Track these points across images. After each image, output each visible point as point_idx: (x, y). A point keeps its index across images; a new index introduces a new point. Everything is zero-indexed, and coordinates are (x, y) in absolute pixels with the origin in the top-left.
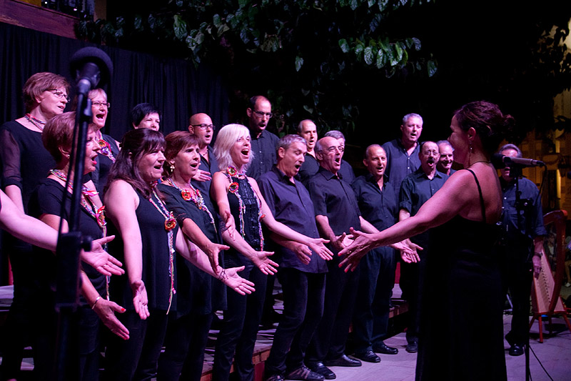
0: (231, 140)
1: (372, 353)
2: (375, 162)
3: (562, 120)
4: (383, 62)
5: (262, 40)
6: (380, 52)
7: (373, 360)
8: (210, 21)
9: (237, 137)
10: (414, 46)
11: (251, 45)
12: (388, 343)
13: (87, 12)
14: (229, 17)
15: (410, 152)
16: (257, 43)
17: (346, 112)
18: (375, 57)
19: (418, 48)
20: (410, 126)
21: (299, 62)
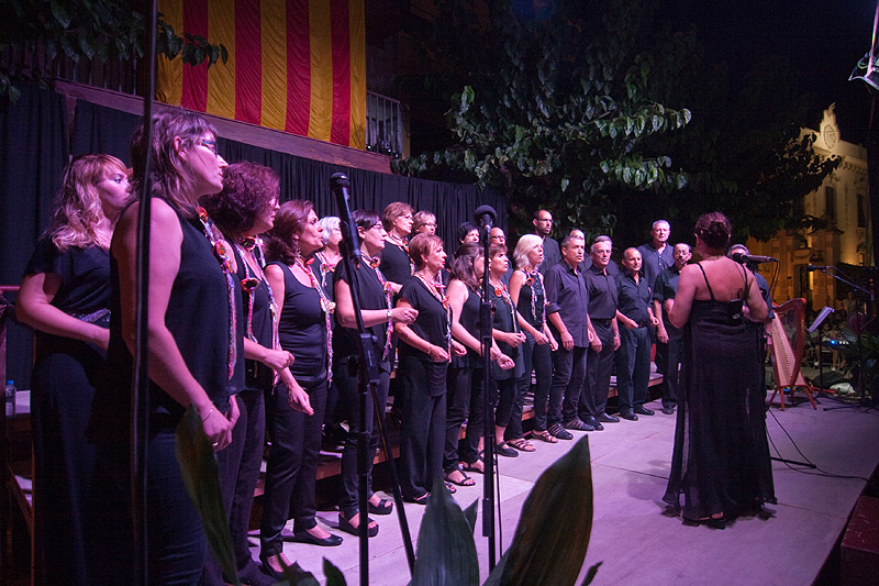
0: (529, 247)
1: (631, 413)
2: (632, 262)
4: (641, 181)
5: (535, 166)
6: (638, 172)
7: (632, 418)
8: (493, 153)
9: (534, 245)
10: (665, 164)
11: (526, 171)
12: (646, 406)
13: (398, 152)
14: (508, 149)
15: (661, 250)
16: (531, 168)
17: (605, 220)
18: (633, 176)
19: (668, 165)
20: (658, 231)
21: (565, 183)
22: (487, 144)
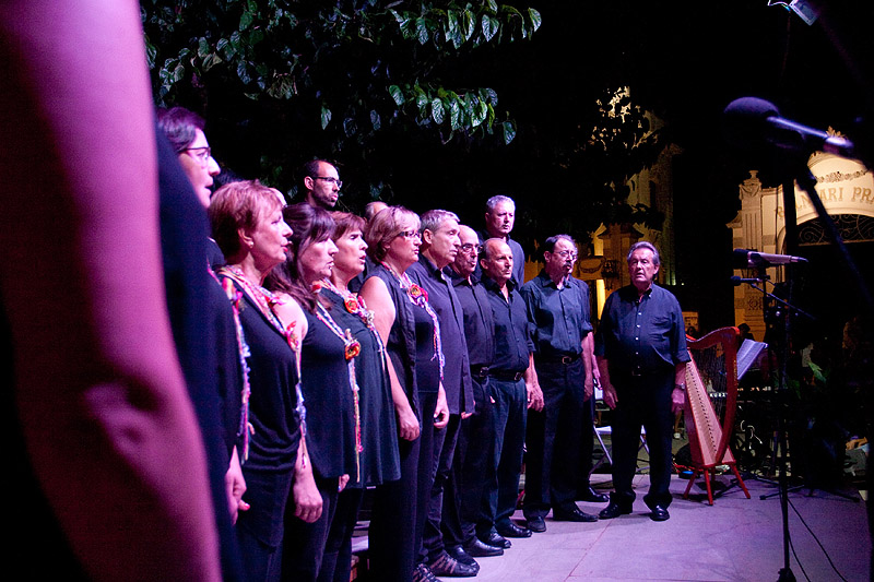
1: (497, 537)
3: (643, 209)
4: (459, 121)
5: (269, 81)
6: (455, 106)
11: (253, 87)
14: (220, 42)
16: (262, 86)
18: (448, 114)
19: (494, 103)
20: (500, 215)
21: (326, 116)
22: (170, 28)
